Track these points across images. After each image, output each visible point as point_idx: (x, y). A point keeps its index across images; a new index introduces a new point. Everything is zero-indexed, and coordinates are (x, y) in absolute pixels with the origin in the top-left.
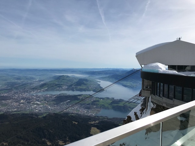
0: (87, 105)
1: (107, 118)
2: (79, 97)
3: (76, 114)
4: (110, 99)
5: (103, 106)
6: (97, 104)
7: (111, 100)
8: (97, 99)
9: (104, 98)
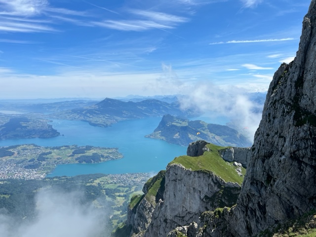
0: (30, 161)
1: (67, 178)
2: (11, 150)
3: (8, 180)
4: (71, 147)
5: (58, 161)
6: (47, 158)
7: (72, 149)
8: (48, 151)
9: (60, 147)
